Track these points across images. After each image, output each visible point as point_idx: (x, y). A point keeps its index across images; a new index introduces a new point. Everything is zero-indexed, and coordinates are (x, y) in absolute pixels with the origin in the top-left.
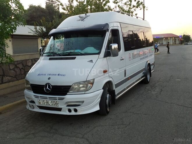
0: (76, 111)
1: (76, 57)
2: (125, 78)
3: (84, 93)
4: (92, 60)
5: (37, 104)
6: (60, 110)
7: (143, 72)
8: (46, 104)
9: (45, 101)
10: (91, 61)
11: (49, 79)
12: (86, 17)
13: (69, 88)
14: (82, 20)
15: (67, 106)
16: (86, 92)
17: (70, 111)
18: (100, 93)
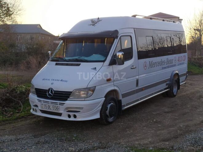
0: (75, 116)
1: (80, 64)
2: (137, 88)
3: (84, 99)
4: (96, 68)
5: (40, 108)
6: (60, 115)
7: (167, 83)
8: (47, 108)
9: (47, 106)
10: (94, 68)
11: (52, 84)
12: (98, 22)
13: (70, 94)
14: (93, 25)
15: (67, 112)
16: (86, 99)
17: (69, 116)
18: (101, 102)
